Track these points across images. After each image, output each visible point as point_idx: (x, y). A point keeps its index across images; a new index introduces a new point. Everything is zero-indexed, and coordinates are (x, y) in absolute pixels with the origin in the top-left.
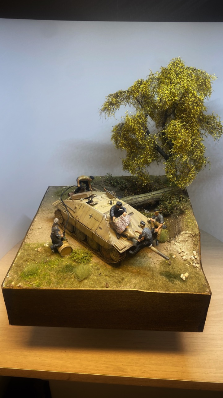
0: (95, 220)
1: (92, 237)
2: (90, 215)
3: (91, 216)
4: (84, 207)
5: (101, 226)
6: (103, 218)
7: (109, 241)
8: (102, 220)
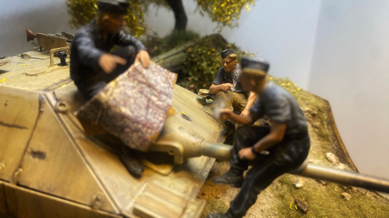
0: (6, 129)
6: (40, 108)
7: (98, 203)
8: (39, 117)
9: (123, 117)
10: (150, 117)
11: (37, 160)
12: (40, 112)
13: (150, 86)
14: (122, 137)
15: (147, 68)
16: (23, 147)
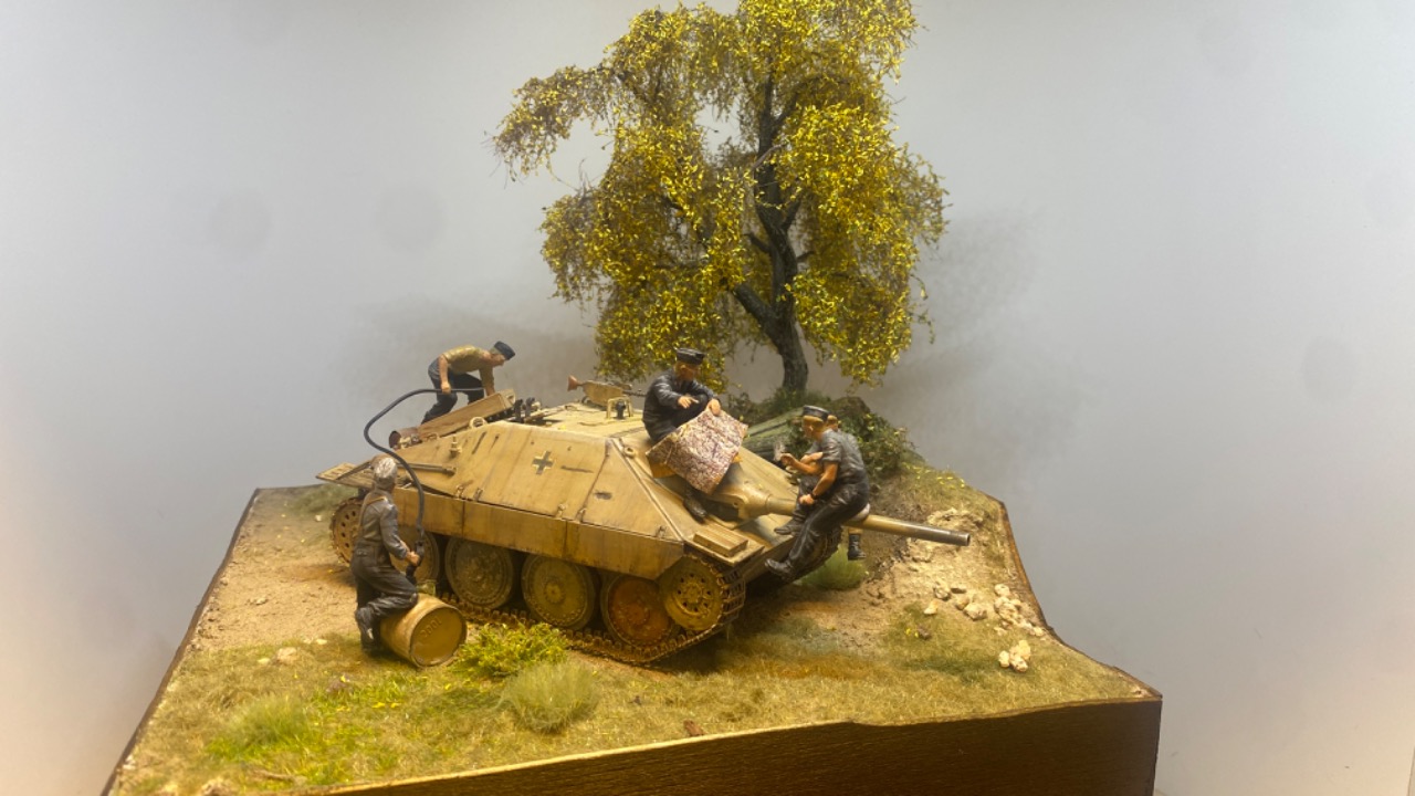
0: (569, 473)
1: (565, 548)
2: (536, 461)
3: (543, 463)
4: (497, 438)
5: (600, 487)
6: (606, 452)
7: (661, 533)
8: (604, 462)
9: (691, 456)
10: (715, 459)
11: (602, 500)
12: (607, 456)
13: (718, 432)
14: (688, 476)
15: (717, 416)
16: (587, 489)
